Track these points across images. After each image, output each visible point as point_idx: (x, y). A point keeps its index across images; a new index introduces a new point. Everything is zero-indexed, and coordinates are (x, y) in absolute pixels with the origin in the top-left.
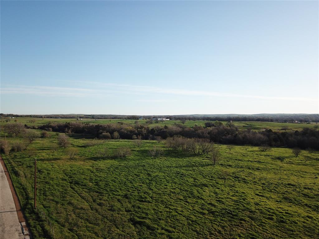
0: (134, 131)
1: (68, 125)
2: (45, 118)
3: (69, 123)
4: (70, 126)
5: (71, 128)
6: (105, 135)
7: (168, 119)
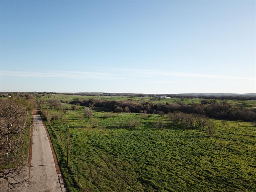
0: (141, 107)
1: (91, 101)
2: (74, 95)
3: (92, 100)
4: (93, 102)
5: (93, 103)
6: (118, 109)
7: (169, 97)
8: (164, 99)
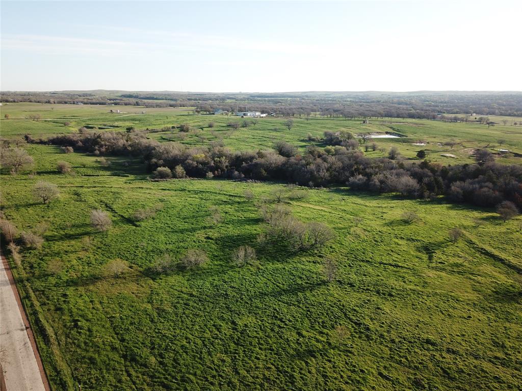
0: (208, 163)
3: (99, 137)
4: (103, 143)
5: (104, 147)
6: (161, 171)
7: (265, 115)
8: (255, 124)
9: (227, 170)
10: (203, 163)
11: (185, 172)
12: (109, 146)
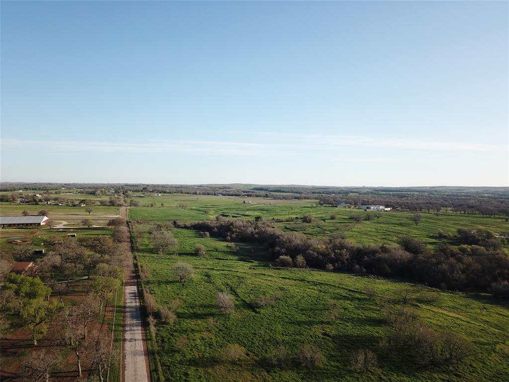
0: (329, 254)
1: (231, 227)
2: (200, 194)
3: (232, 224)
4: (234, 230)
5: (235, 233)
6: (284, 259)
7: (389, 209)
8: (378, 217)
9: (348, 263)
10: (324, 255)
11: (305, 262)
12: (239, 232)
